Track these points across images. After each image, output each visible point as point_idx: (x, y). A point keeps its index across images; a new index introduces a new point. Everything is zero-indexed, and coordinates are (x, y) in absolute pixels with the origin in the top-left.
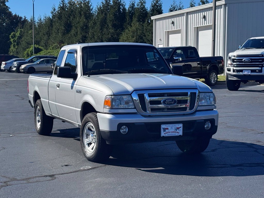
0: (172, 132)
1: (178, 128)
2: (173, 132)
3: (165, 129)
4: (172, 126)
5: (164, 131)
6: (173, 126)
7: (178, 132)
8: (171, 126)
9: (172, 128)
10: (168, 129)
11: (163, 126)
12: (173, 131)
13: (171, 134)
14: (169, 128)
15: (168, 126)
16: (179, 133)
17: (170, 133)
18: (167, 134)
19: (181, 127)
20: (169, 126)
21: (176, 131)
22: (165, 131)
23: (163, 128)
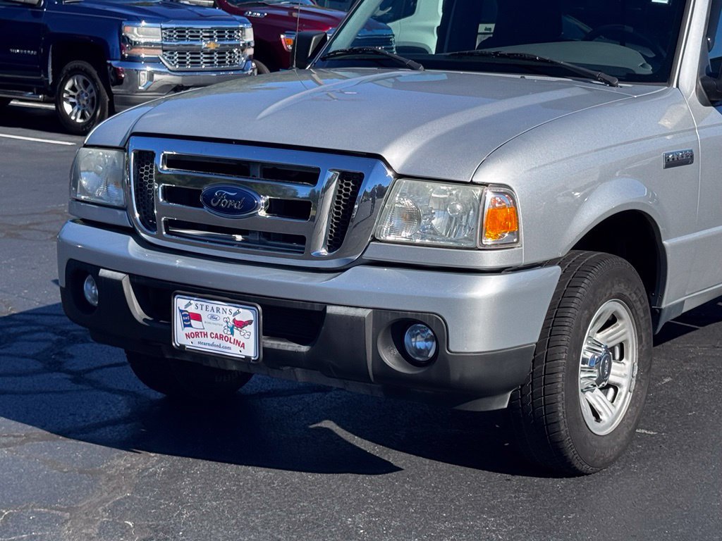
0: (216, 336)
1: (240, 325)
2: (221, 337)
4: (215, 310)
5: (185, 326)
6: (218, 310)
7: (238, 343)
8: (210, 306)
9: (213, 317)
10: (197, 317)
11: (180, 303)
13: (213, 345)
14: (205, 315)
15: (200, 307)
16: (243, 346)
17: (209, 340)
19: (250, 322)
20: (204, 308)
21: (232, 333)
22: (190, 326)
23: (181, 311)
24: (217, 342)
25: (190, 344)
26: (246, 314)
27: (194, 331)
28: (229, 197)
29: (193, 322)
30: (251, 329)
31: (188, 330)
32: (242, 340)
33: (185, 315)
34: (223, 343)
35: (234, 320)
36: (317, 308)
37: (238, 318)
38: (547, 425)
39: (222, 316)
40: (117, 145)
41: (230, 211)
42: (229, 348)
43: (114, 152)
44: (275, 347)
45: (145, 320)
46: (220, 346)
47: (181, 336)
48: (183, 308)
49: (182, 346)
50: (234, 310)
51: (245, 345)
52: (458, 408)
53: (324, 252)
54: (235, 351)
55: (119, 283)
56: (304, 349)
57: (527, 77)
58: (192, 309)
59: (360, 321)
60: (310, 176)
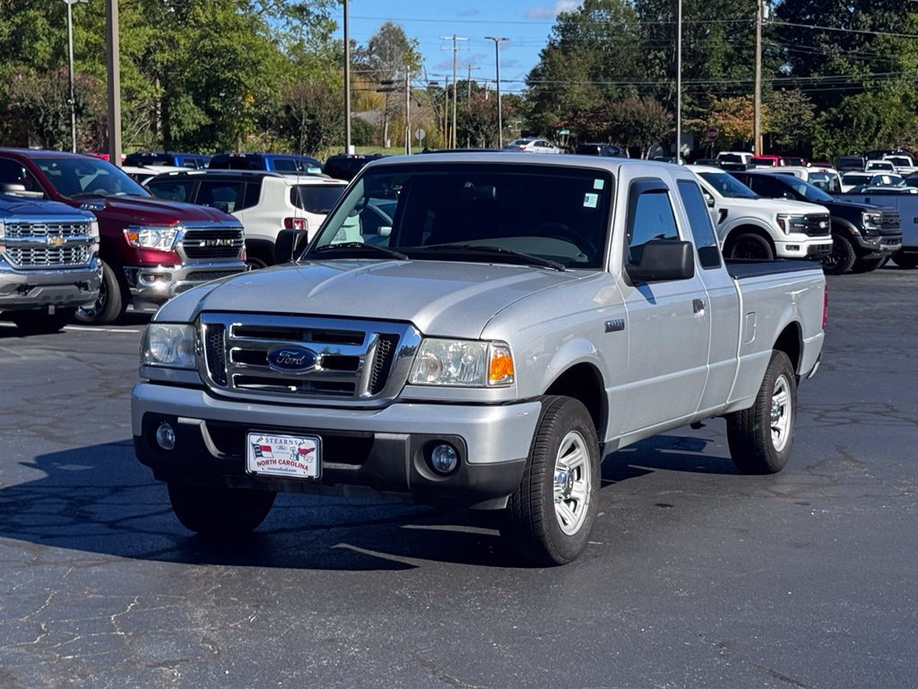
1: (304, 452)
2: (288, 463)
3: (259, 450)
5: (257, 456)
6: (286, 442)
7: (302, 466)
8: (279, 439)
9: (281, 448)
10: (268, 449)
11: (253, 439)
12: (287, 458)
13: (281, 469)
14: (274, 448)
16: (307, 468)
17: (278, 466)
18: (268, 466)
19: (313, 450)
20: (273, 441)
21: (298, 459)
22: (262, 456)
23: (254, 445)
24: (284, 466)
25: (260, 470)
26: (309, 443)
27: (265, 459)
28: (292, 356)
29: (264, 453)
30: (314, 454)
31: (260, 459)
32: (305, 464)
33: (258, 448)
34: (290, 467)
35: (299, 449)
36: (366, 436)
37: (302, 447)
38: (533, 523)
39: (289, 446)
40: (187, 320)
41: (293, 366)
42: (295, 471)
43: (185, 326)
44: (333, 467)
45: (219, 455)
46: (287, 470)
47: (254, 464)
48: (255, 443)
49: (254, 473)
50: (299, 441)
51: (309, 467)
52: (471, 508)
53: (368, 394)
54: (300, 473)
55: (198, 427)
56: (356, 467)
57: (494, 265)
58: (263, 443)
59: (402, 443)
60: (358, 339)
